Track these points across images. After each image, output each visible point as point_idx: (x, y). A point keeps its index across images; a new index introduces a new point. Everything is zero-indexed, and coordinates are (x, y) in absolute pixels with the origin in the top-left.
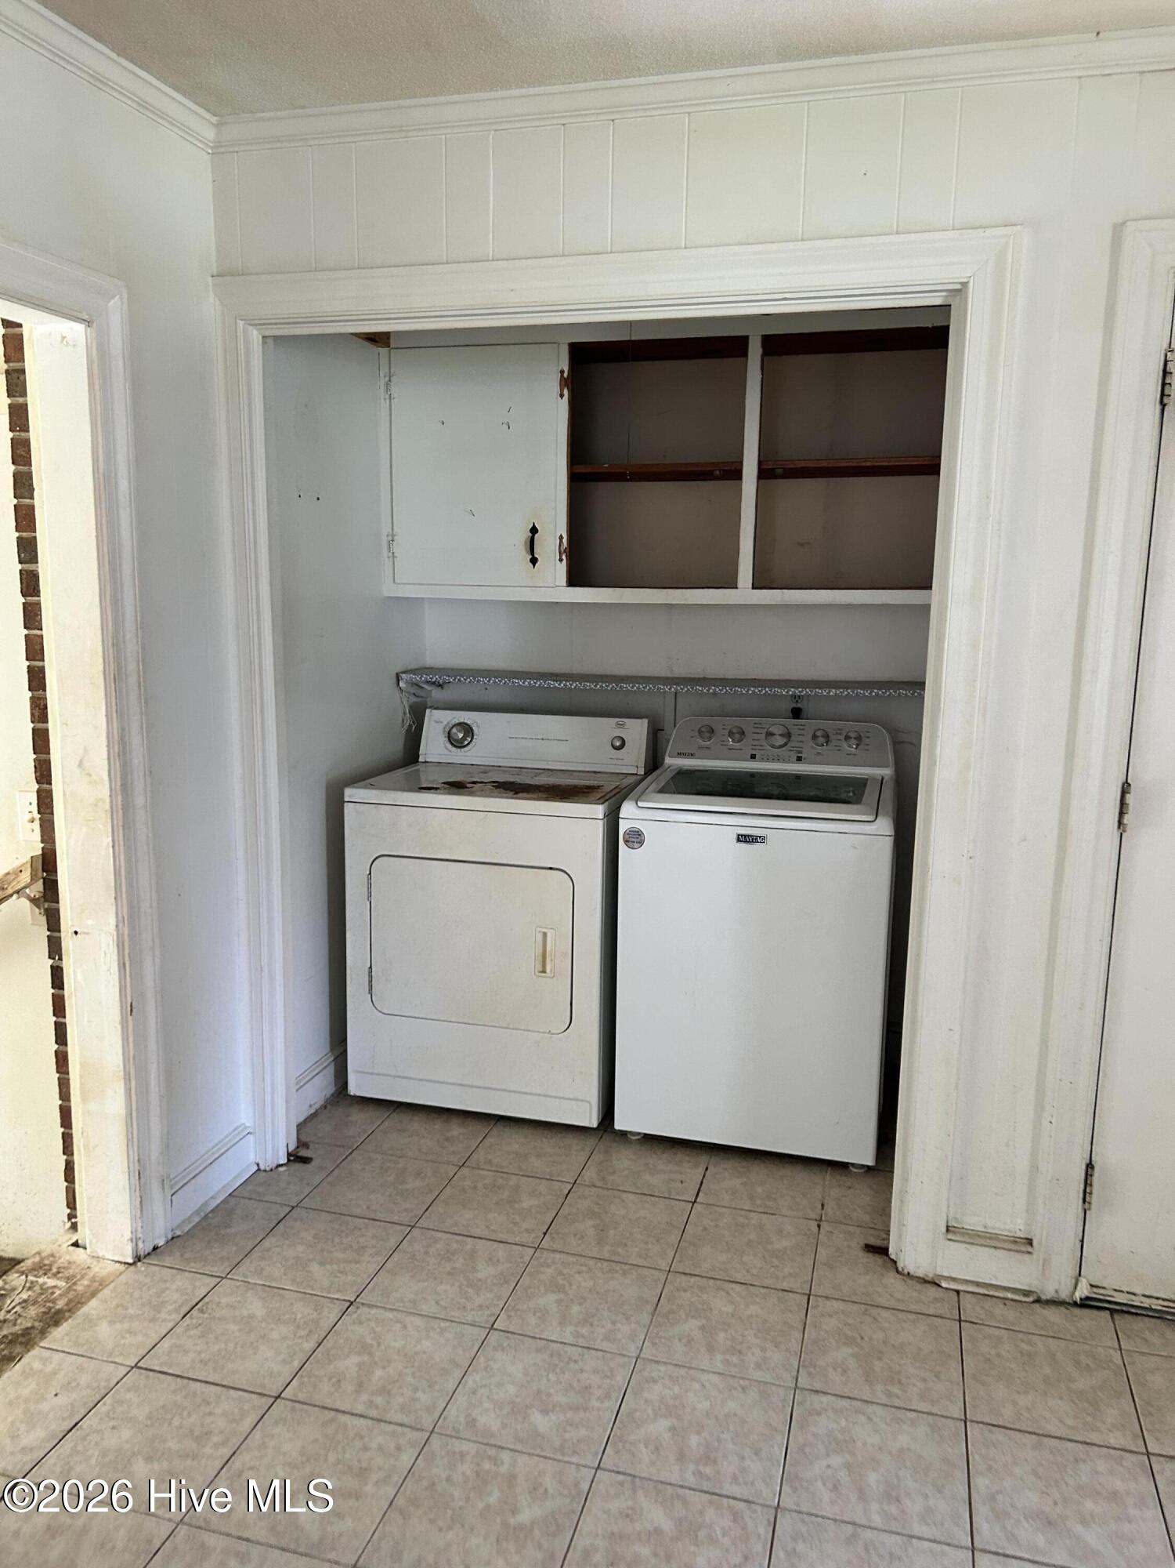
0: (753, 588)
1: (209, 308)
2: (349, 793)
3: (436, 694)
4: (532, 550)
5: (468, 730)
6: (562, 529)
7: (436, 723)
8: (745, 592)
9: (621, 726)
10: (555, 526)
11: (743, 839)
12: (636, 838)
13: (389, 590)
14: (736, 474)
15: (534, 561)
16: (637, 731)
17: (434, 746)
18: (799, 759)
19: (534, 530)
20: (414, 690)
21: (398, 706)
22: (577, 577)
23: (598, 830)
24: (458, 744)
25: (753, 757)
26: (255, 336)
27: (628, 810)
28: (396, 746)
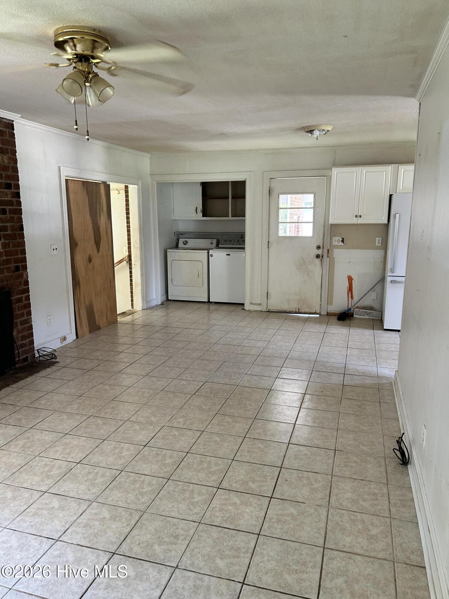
0: (232, 217)
1: (149, 180)
2: (168, 250)
3: (181, 236)
4: (196, 211)
5: (187, 242)
6: (201, 208)
7: (181, 241)
8: (230, 218)
9: (212, 240)
10: (200, 207)
11: (227, 255)
12: (212, 256)
13: (173, 218)
14: (228, 198)
15: (197, 213)
16: (215, 241)
17: (181, 245)
18: (240, 245)
19: (197, 208)
20: (177, 235)
21: (175, 238)
22: (204, 216)
23: (206, 254)
24: (185, 244)
25: (233, 245)
26: (155, 182)
27: (210, 251)
28: (175, 245)
